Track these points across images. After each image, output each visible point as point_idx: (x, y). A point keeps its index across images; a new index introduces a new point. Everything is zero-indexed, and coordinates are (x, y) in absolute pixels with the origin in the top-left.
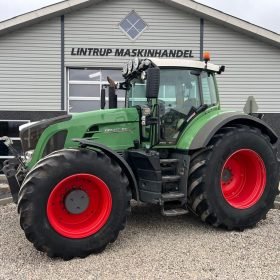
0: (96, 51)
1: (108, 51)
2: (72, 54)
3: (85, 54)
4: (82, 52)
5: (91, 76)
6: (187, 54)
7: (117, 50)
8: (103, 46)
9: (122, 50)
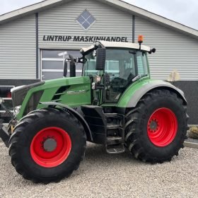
0: (60, 38)
1: (69, 38)
2: (44, 40)
3: (52, 40)
4: (50, 38)
7: (75, 37)
8: (65, 34)
9: (79, 37)
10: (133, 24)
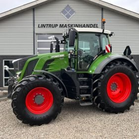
0: (50, 26)
1: (56, 25)
2: (39, 27)
3: (45, 27)
4: (43, 26)
5: (49, 38)
6: (95, 26)
7: (60, 25)
8: (53, 23)
9: (63, 25)
10: (102, 14)
